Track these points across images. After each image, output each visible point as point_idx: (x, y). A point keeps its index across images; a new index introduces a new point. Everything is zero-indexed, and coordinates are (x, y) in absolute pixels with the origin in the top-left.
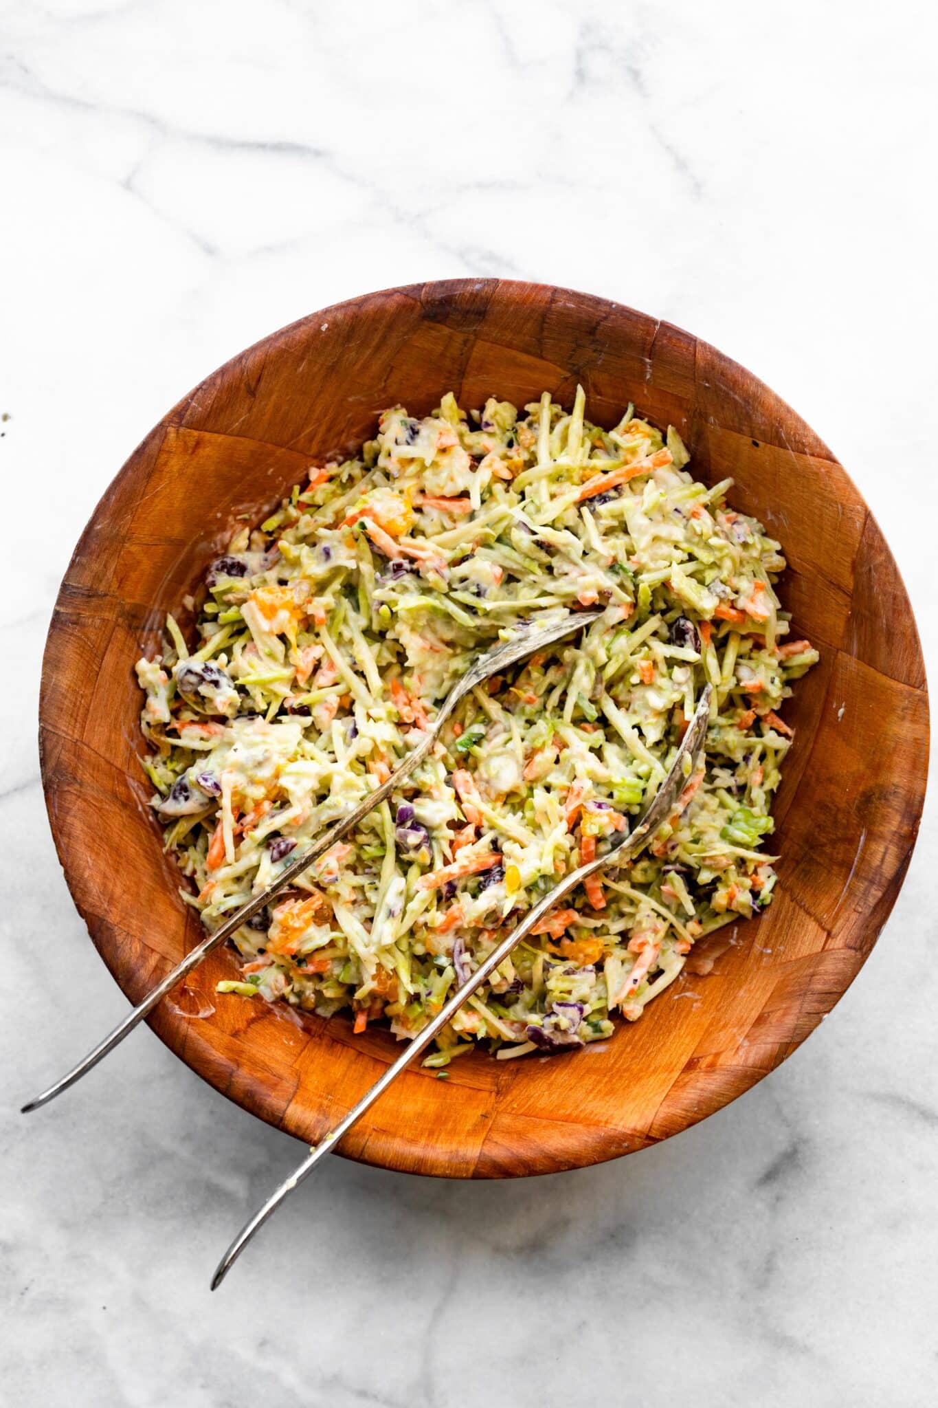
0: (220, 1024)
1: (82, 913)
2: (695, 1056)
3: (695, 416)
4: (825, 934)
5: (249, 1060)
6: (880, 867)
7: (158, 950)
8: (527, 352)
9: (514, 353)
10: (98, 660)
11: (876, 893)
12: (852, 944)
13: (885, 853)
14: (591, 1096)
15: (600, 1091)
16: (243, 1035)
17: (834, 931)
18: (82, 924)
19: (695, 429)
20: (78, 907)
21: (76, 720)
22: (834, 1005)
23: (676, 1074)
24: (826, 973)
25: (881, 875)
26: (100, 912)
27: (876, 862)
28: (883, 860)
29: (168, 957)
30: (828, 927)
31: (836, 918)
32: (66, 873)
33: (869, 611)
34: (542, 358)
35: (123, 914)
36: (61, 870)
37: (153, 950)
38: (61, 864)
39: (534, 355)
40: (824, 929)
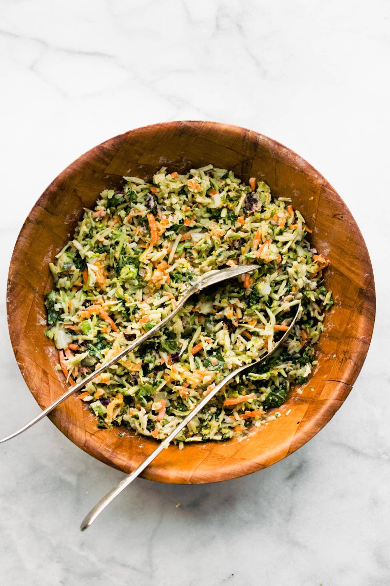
0: (80, 185)
1: (128, 133)
2: (49, 376)
4: (92, 433)
5: (64, 195)
6: (118, 458)
7: (111, 162)
10: (229, 147)
11: (107, 455)
12: (87, 443)
13: (123, 460)
15: (39, 336)
16: (75, 194)
17: (93, 437)
19: (308, 399)
20: (130, 132)
21: (205, 136)
22: (63, 433)
23: (42, 367)
24: (76, 431)
25: (114, 458)
27: (120, 456)
28: (120, 459)
29: (109, 167)
31: (98, 438)
35: (126, 149)
37: (111, 160)
40: (95, 433)
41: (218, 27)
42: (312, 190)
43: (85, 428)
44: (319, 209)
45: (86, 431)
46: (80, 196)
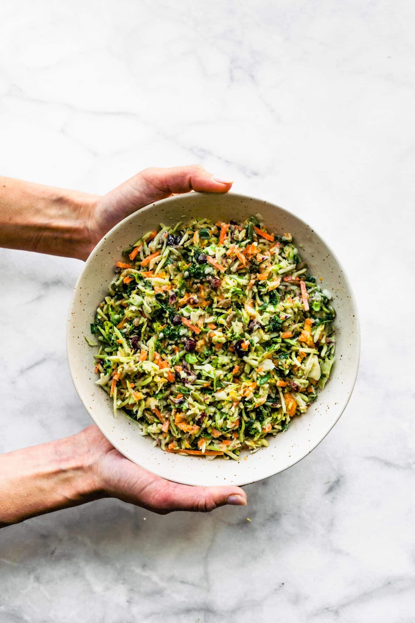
41: (232, 79)
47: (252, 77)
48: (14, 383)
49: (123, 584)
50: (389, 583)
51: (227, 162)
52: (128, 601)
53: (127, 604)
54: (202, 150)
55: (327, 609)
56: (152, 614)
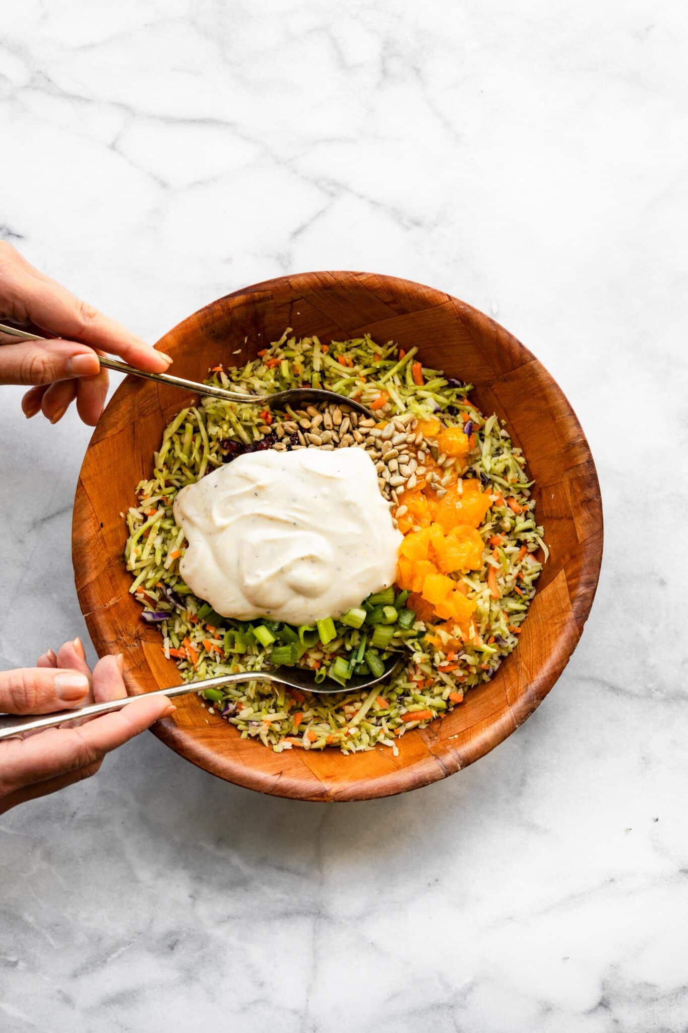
0: (573, 529)
1: (581, 630)
2: (396, 314)
3: (112, 566)
4: (295, 303)
5: (576, 500)
7: (566, 585)
8: (149, 669)
9: (155, 675)
14: (455, 343)
16: (568, 516)
17: (289, 301)
18: (587, 625)
20: (580, 634)
23: (411, 315)
26: (574, 624)
30: (289, 306)
31: (283, 305)
32: (571, 654)
33: (134, 408)
34: (146, 660)
35: (565, 613)
36: (571, 658)
38: (568, 660)
39: (147, 663)
40: (292, 307)
42: (333, 778)
43: (306, 300)
44: (305, 767)
45: (302, 298)
46: (562, 521)
47: (418, 71)
48: (21, 541)
49: (184, 868)
50: (612, 880)
51: (373, 202)
52: (191, 896)
53: (189, 900)
54: (335, 184)
55: (510, 918)
56: (230, 918)
